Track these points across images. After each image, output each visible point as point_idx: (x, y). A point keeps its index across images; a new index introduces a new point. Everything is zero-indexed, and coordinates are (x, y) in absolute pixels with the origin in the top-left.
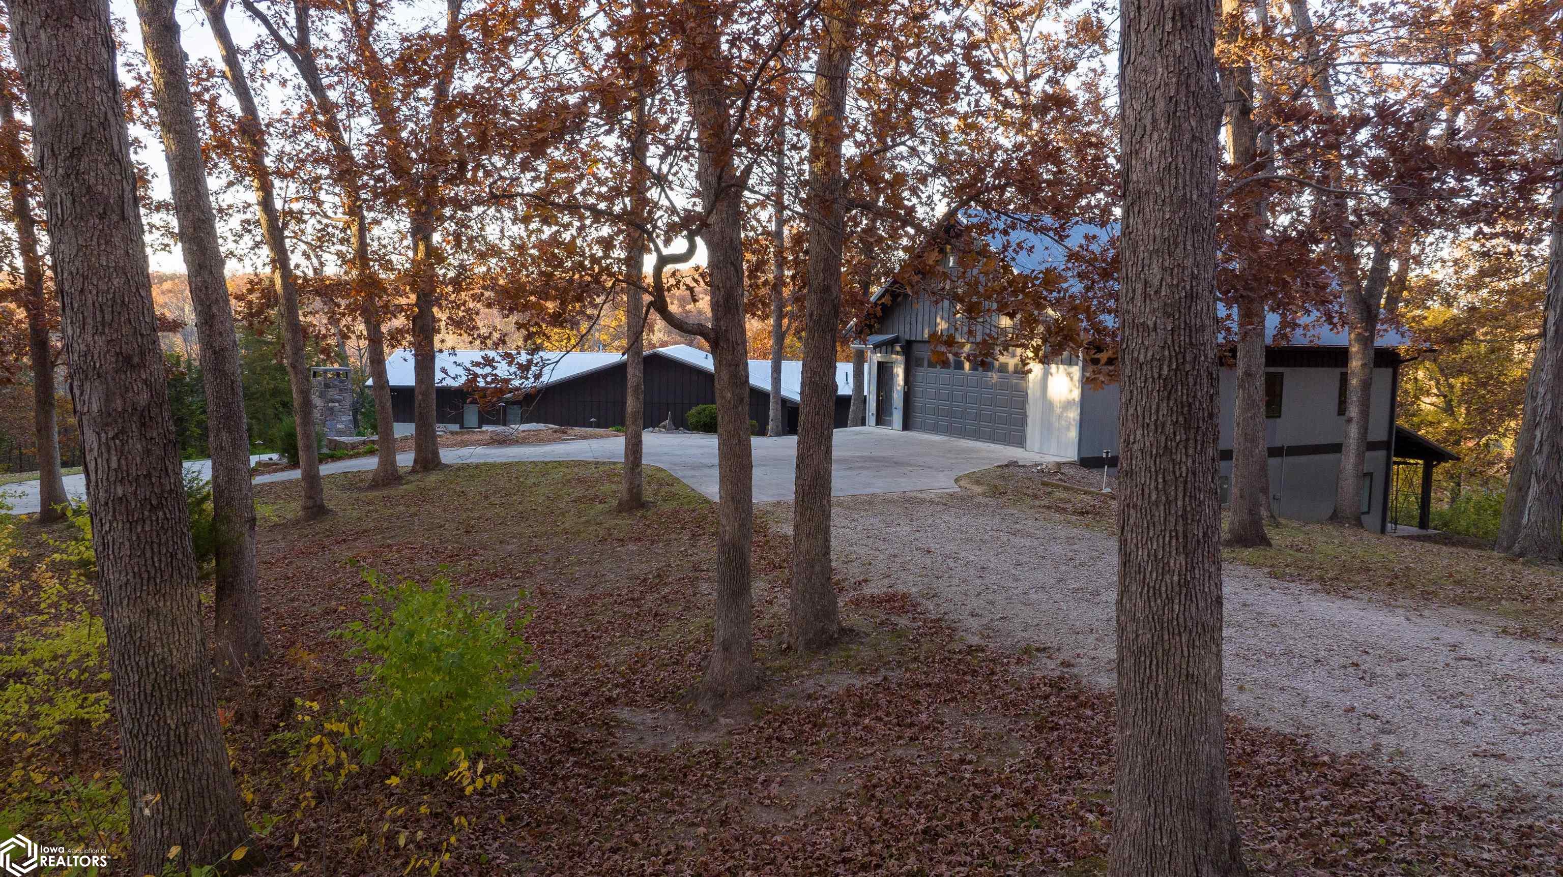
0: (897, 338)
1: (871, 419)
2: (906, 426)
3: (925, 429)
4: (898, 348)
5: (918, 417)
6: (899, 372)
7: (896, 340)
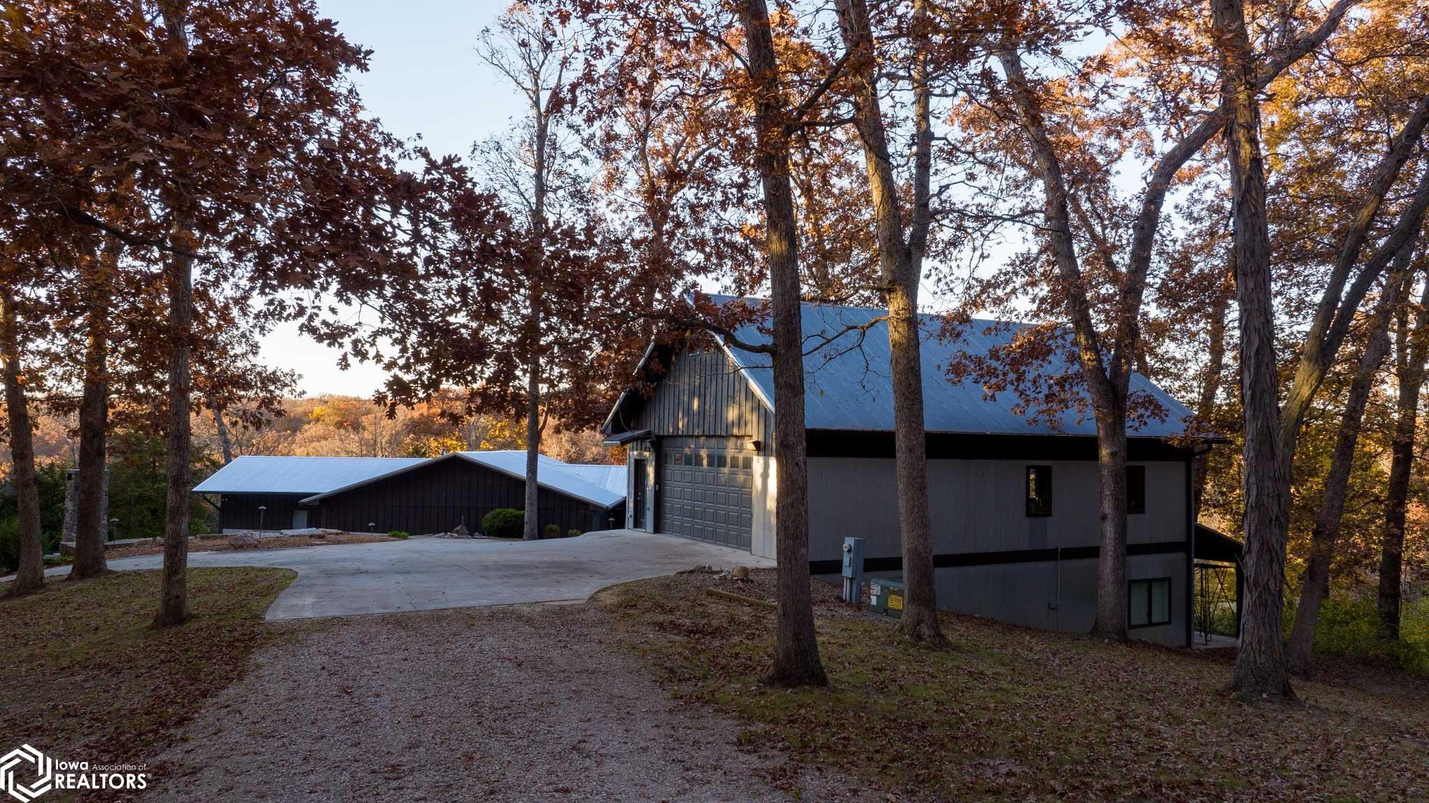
0: (649, 433)
1: (630, 521)
2: (658, 529)
3: (673, 532)
4: (648, 445)
5: (669, 519)
6: (651, 470)
7: (647, 435)
